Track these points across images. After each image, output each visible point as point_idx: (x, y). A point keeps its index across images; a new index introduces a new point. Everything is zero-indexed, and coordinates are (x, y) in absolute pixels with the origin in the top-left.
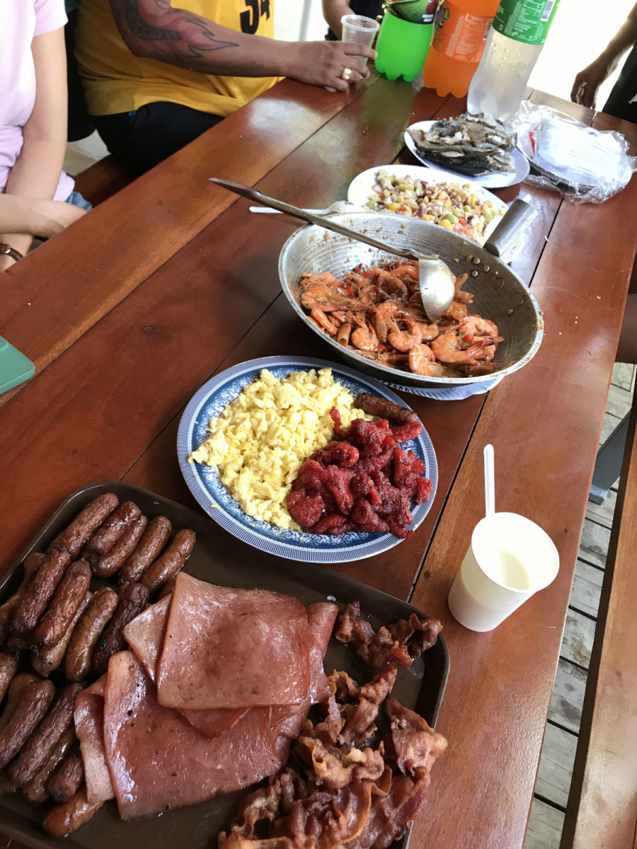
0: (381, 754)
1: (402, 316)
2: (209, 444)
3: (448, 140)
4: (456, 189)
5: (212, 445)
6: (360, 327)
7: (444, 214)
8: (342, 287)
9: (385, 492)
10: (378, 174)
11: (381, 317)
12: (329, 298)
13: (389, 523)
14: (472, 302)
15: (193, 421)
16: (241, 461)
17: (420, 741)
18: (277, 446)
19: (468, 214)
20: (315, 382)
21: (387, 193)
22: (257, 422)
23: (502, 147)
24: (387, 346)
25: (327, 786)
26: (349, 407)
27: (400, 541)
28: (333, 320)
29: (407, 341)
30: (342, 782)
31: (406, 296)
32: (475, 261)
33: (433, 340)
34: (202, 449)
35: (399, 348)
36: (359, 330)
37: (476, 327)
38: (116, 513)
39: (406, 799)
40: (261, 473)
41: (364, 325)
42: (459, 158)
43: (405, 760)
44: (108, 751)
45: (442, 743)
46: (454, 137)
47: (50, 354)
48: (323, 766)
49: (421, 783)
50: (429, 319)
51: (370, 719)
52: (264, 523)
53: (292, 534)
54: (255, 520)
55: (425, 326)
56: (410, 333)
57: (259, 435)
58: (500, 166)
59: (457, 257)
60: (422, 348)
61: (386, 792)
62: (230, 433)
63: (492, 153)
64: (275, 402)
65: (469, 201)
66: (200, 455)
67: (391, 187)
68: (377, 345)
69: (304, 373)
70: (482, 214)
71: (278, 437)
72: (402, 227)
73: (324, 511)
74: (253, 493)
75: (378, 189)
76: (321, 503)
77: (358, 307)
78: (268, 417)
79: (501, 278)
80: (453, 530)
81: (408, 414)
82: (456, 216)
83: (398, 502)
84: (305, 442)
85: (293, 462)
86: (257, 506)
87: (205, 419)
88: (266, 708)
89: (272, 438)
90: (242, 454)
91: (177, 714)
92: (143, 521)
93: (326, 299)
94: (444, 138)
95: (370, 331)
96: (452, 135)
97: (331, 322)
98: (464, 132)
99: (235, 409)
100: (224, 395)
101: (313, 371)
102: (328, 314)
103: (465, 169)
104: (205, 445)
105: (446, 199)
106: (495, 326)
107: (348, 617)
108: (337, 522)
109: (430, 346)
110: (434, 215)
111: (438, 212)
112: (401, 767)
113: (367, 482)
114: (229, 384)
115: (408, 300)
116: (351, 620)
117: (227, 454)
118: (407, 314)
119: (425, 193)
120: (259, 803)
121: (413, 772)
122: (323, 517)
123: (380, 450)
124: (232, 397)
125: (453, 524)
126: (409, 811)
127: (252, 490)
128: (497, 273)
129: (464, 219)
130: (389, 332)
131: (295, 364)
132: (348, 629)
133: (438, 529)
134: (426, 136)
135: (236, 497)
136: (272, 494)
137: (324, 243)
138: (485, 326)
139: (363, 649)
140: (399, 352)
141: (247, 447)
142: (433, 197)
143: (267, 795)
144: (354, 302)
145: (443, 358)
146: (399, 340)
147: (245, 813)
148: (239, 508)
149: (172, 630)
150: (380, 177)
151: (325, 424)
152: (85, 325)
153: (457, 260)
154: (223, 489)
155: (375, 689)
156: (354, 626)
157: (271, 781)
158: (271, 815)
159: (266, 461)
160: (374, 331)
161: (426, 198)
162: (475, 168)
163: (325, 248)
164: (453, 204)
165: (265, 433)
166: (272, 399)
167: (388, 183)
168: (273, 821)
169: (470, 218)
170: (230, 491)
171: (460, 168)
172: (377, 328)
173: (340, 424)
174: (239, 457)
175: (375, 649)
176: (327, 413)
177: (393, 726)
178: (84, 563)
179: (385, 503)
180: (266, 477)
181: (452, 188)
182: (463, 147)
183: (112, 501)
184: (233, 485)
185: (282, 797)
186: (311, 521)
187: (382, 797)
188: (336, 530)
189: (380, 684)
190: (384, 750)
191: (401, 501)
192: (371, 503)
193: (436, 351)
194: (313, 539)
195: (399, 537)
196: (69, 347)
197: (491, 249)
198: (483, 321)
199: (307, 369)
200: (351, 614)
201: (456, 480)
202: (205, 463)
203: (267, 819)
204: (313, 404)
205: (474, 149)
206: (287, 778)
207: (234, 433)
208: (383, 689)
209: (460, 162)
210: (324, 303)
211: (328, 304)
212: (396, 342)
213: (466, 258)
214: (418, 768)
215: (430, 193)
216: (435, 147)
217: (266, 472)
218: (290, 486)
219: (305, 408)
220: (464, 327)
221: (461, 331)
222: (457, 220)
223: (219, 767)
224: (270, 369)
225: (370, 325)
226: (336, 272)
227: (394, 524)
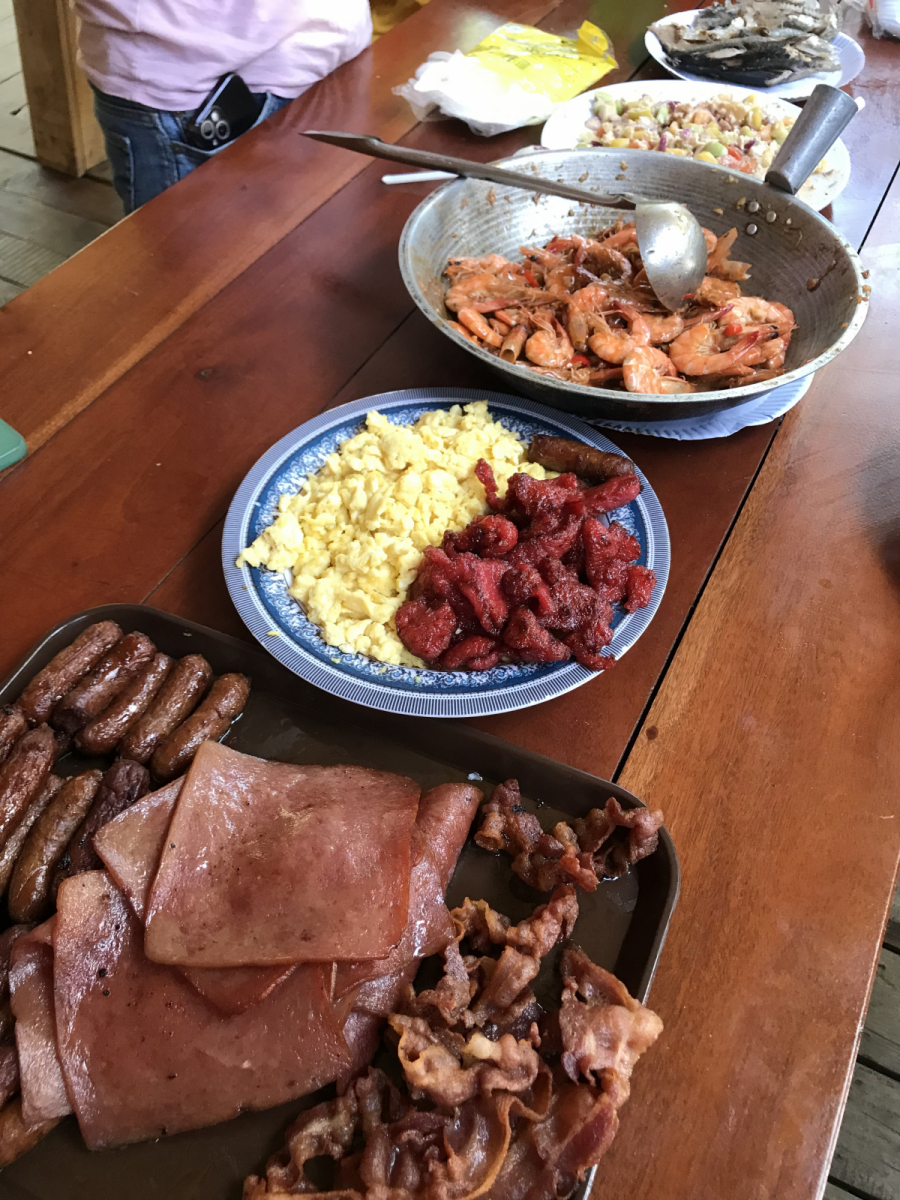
0: (534, 1047)
1: (616, 306)
2: (269, 534)
3: (720, 33)
4: (726, 103)
5: (272, 535)
6: (541, 329)
7: (703, 143)
8: (518, 272)
9: (570, 592)
10: (596, 100)
11: (577, 309)
12: (489, 289)
13: (571, 645)
14: (747, 276)
15: (252, 502)
16: (325, 559)
17: (607, 1023)
18: (382, 530)
19: (745, 140)
20: (459, 426)
21: (608, 126)
22: (349, 494)
23: (814, 31)
24: (588, 356)
25: (431, 1101)
26: (516, 460)
27: (595, 675)
28: (496, 324)
29: (622, 344)
30: (457, 1095)
31: (629, 277)
32: (750, 209)
33: (672, 341)
34: (258, 543)
35: (608, 359)
36: (538, 334)
37: (751, 313)
38: (117, 652)
39: (578, 1128)
40: (352, 576)
41: (548, 326)
42: (738, 57)
43: (578, 1055)
44: (61, 1038)
45: (652, 1026)
46: (730, 27)
47: (53, 423)
48: (418, 1067)
49: (605, 1098)
50: (665, 308)
51: (518, 985)
52: (357, 657)
53: (404, 672)
54: (342, 653)
55: (659, 320)
56: (630, 332)
57: (354, 516)
58: (809, 60)
59: (720, 206)
60: (648, 353)
61: (540, 1113)
62: (308, 517)
63: (793, 41)
64: (383, 460)
65: (750, 119)
66: (255, 554)
67: (616, 117)
68: (570, 356)
69: (440, 413)
70: (773, 138)
71: (383, 516)
72: (622, 168)
73: (458, 631)
74: (339, 609)
75: (596, 123)
76: (449, 619)
77: (538, 299)
78: (368, 486)
79: (798, 229)
80: (703, 655)
81: (618, 464)
82: (724, 144)
83: (589, 610)
84: (431, 522)
85: (405, 553)
86: (346, 629)
87: (272, 498)
88: (325, 965)
89: (373, 517)
90: (328, 549)
91: (177, 973)
92: (163, 664)
93: (485, 292)
94: (713, 31)
95: (558, 335)
96: (726, 25)
97: (491, 326)
98: (746, 16)
99: (323, 478)
100: (308, 458)
101: (456, 408)
102: (489, 316)
103: (749, 74)
104: (263, 538)
105: (710, 121)
106: (788, 312)
107: (496, 807)
108: (479, 649)
109: (668, 353)
110: (685, 148)
111: (692, 142)
112: (570, 1070)
113: (528, 577)
114: (316, 441)
115: (631, 282)
116: (502, 812)
117: (302, 550)
118: (623, 302)
119: (676, 112)
120: (318, 1127)
121: (592, 1079)
122: (455, 642)
123: (555, 522)
124: (322, 461)
125: (705, 646)
126: (581, 1150)
127: (339, 605)
128: (789, 221)
129: (739, 147)
130: (591, 332)
131: (429, 400)
132: (495, 826)
133: (677, 656)
134: (681, 32)
135: (312, 617)
136: (371, 608)
137: (489, 207)
138: (767, 310)
139: (521, 861)
140: (610, 365)
141: (336, 535)
142: (686, 121)
143: (332, 1114)
144: (534, 292)
145: (689, 369)
146: (608, 344)
147: (292, 1144)
148: (318, 634)
149: (177, 835)
150: (598, 104)
151: (471, 492)
152: (111, 375)
153: (720, 211)
154: (295, 605)
155: (532, 930)
156: (508, 822)
157: (340, 1088)
158: (337, 1150)
159: (361, 554)
160: (564, 334)
161: (674, 125)
162: (766, 69)
163: (489, 216)
164: (723, 129)
165: (363, 512)
166: (377, 456)
167: (611, 112)
168: (340, 1159)
169: (748, 146)
170: (304, 609)
171: (741, 74)
172: (571, 329)
173: (495, 489)
174: (321, 554)
175: (542, 859)
176: (470, 472)
177: (566, 995)
178: (45, 731)
179: (563, 613)
180: (362, 581)
181: (719, 102)
182: (745, 39)
183: (110, 632)
184: (307, 598)
185: (359, 1116)
186: (435, 651)
187: (535, 1123)
188: (478, 663)
189: (543, 922)
190: (539, 1039)
191: (593, 607)
192: (538, 614)
193: (677, 359)
194: (438, 679)
195: (591, 668)
196: (84, 410)
197: (776, 182)
198: (762, 303)
199: (446, 407)
200: (502, 801)
201: (715, 572)
202: (263, 566)
203: (329, 1157)
204: (446, 459)
205: (765, 39)
206: (366, 1084)
207: (314, 514)
208: (548, 932)
209: (739, 63)
210: (480, 299)
211: (489, 299)
212: (603, 348)
213: (735, 205)
214: (604, 1070)
215: (681, 115)
216: (698, 47)
217: (360, 574)
218: (403, 595)
219: (433, 466)
220: (728, 314)
221: (723, 322)
222: (725, 151)
223: (246, 1065)
224: (381, 412)
225: (559, 326)
226: (514, 254)
227: (580, 646)
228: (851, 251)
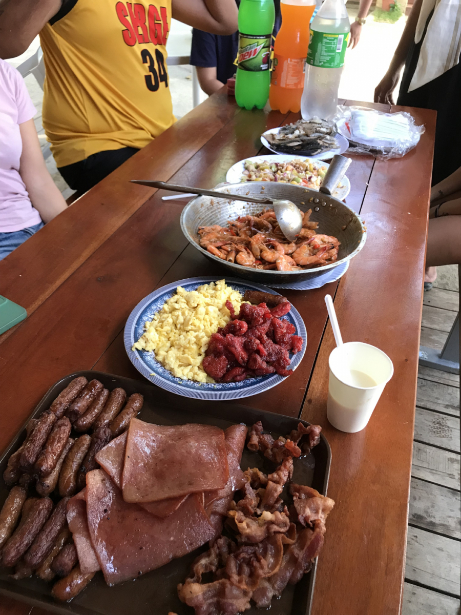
0: (287, 515)
1: (269, 241)
2: (145, 336)
3: (290, 136)
4: (298, 162)
5: (147, 336)
6: (241, 251)
7: (292, 178)
8: (227, 231)
9: (269, 347)
10: (245, 164)
11: (254, 243)
12: (218, 238)
13: (275, 367)
14: (318, 227)
15: (134, 325)
16: (168, 344)
17: (313, 503)
18: (191, 330)
19: (308, 176)
20: (214, 289)
21: (252, 173)
22: (176, 318)
23: (327, 134)
24: (261, 260)
25: (251, 542)
26: (240, 301)
27: (285, 378)
28: (223, 251)
29: (274, 255)
30: (260, 536)
31: (272, 230)
32: (315, 201)
33: (293, 253)
34: (141, 340)
35: (269, 261)
36: (240, 253)
37: (322, 240)
38: (87, 388)
39: (308, 543)
40: (182, 349)
41: (244, 250)
42: (299, 145)
43: (304, 515)
44: (93, 538)
45: (331, 503)
46: (294, 134)
47: (36, 303)
48: (244, 525)
49: (318, 530)
50: (288, 241)
51: (276, 495)
52: (188, 381)
53: (209, 385)
54: (182, 380)
55: (286, 245)
56: (276, 250)
57: (178, 326)
58: (327, 145)
59: (303, 201)
60: (285, 257)
61: (293, 540)
62: (159, 329)
63: (320, 138)
64: (187, 304)
65: (308, 168)
66: (140, 345)
67: (255, 170)
68: (254, 261)
69: (207, 285)
70: (318, 175)
71: (191, 325)
72: (262, 189)
73: (229, 366)
74: (178, 363)
75: (247, 172)
76: (225, 361)
77: (238, 240)
78: (183, 314)
79: (335, 208)
80: (324, 371)
81: (281, 299)
82: (300, 178)
83: (279, 353)
84: (211, 326)
85: (203, 337)
86: (182, 370)
87: (142, 323)
88: (198, 494)
89: (187, 325)
90: (169, 340)
91: (137, 507)
92: (106, 392)
93: (216, 239)
94: (288, 136)
95: (248, 253)
96: (293, 133)
97: (221, 251)
98: (300, 129)
99: (162, 314)
100: (154, 307)
101: (212, 283)
102: (219, 248)
103: (304, 151)
104: (142, 338)
105: (293, 170)
106: (336, 239)
107: (254, 432)
108: (239, 371)
109: (292, 257)
110: (285, 180)
111: (288, 178)
112: (302, 521)
113: (255, 341)
114: (156, 301)
115: (273, 232)
116: (257, 434)
117: (158, 342)
118: (272, 239)
119: (279, 167)
120: (203, 561)
121: (311, 524)
122: (228, 371)
123: (262, 321)
124: (160, 308)
125: (325, 367)
126: (311, 551)
127: (178, 361)
128: (331, 205)
129: (306, 179)
130: (261, 251)
131: (200, 281)
132: (255, 440)
133: (314, 372)
134: (275, 136)
135: (167, 367)
136: (192, 360)
137: (212, 206)
138: (328, 239)
139: (268, 452)
140: (270, 263)
141: (172, 335)
142: (283, 170)
143: (209, 556)
144: (236, 238)
145: (302, 262)
146: (269, 255)
147: (195, 569)
148: (171, 374)
149: (128, 453)
150: (246, 165)
151: (224, 314)
152: (58, 283)
153: (304, 203)
154: (158, 364)
155: (277, 474)
156: (260, 438)
157: (211, 544)
158: (214, 568)
159: (185, 340)
160: (251, 253)
161: (279, 172)
162: (311, 149)
163: (212, 210)
164: (298, 172)
165: (183, 324)
166: (184, 302)
167: (252, 168)
168: (215, 572)
169: (310, 178)
170: (163, 364)
171: (301, 151)
172: (253, 250)
173: (234, 311)
174: (167, 342)
175: (276, 450)
176: (223, 305)
177: (295, 498)
178: (65, 419)
179: (270, 355)
180: (186, 350)
181: (296, 162)
182: (301, 138)
183: (83, 381)
184: (164, 359)
185: (219, 555)
186: (220, 374)
187: (291, 545)
188: (238, 378)
189: (281, 471)
190: (288, 512)
191: (281, 351)
192: (261, 356)
193: (296, 259)
194: (223, 386)
195: (284, 375)
196: (49, 297)
197: (324, 191)
198: (326, 236)
199: (209, 283)
200: (257, 430)
201: (323, 339)
202: (144, 350)
203: (211, 572)
204: (213, 301)
205: (309, 138)
206: (221, 541)
207: (162, 327)
208: (284, 475)
209: (300, 147)
210: (215, 242)
211: (218, 242)
212: (267, 257)
213: (309, 200)
214: (315, 520)
215: (281, 168)
216: (283, 142)
217: (185, 348)
218: (203, 355)
219: (208, 305)
220: (313, 241)
221: (312, 244)
222: (301, 181)
223: (172, 539)
224: (182, 287)
225: (248, 250)
226: (223, 225)
227: (279, 367)
228: (357, 214)
